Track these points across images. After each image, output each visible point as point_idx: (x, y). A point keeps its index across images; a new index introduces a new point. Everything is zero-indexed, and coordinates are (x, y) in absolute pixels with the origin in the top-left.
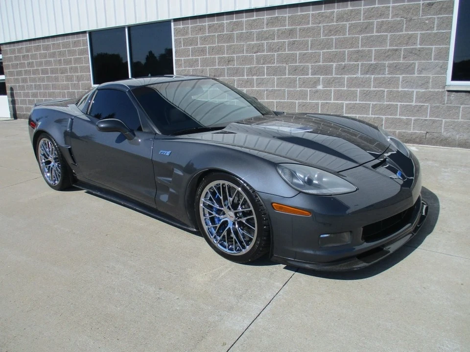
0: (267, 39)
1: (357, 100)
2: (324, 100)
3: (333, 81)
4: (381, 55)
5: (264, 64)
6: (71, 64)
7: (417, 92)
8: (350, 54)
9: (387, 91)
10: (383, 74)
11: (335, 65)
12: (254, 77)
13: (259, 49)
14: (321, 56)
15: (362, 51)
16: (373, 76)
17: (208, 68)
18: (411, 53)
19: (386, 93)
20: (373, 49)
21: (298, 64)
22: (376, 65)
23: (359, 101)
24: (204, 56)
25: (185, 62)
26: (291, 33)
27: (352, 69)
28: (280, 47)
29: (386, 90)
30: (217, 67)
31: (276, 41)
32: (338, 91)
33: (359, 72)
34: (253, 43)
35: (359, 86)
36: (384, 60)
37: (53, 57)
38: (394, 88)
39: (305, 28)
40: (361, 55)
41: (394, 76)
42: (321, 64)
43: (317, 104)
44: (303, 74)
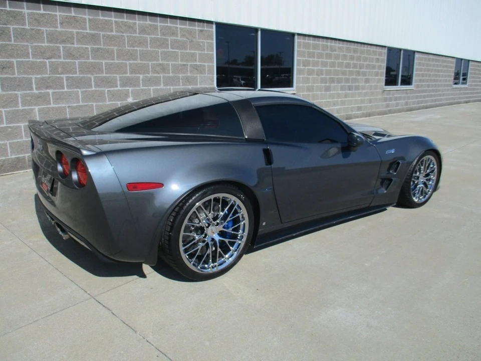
3: (141, 92)
8: (153, 67)
12: (48, 91)
14: (128, 67)
15: (163, 65)
20: (170, 63)
21: (105, 75)
22: (174, 77)
26: (94, 38)
27: (156, 81)
28: (82, 54)
31: (75, 46)
34: (43, 45)
36: (178, 73)
39: (109, 35)
42: (128, 75)
44: (111, 87)
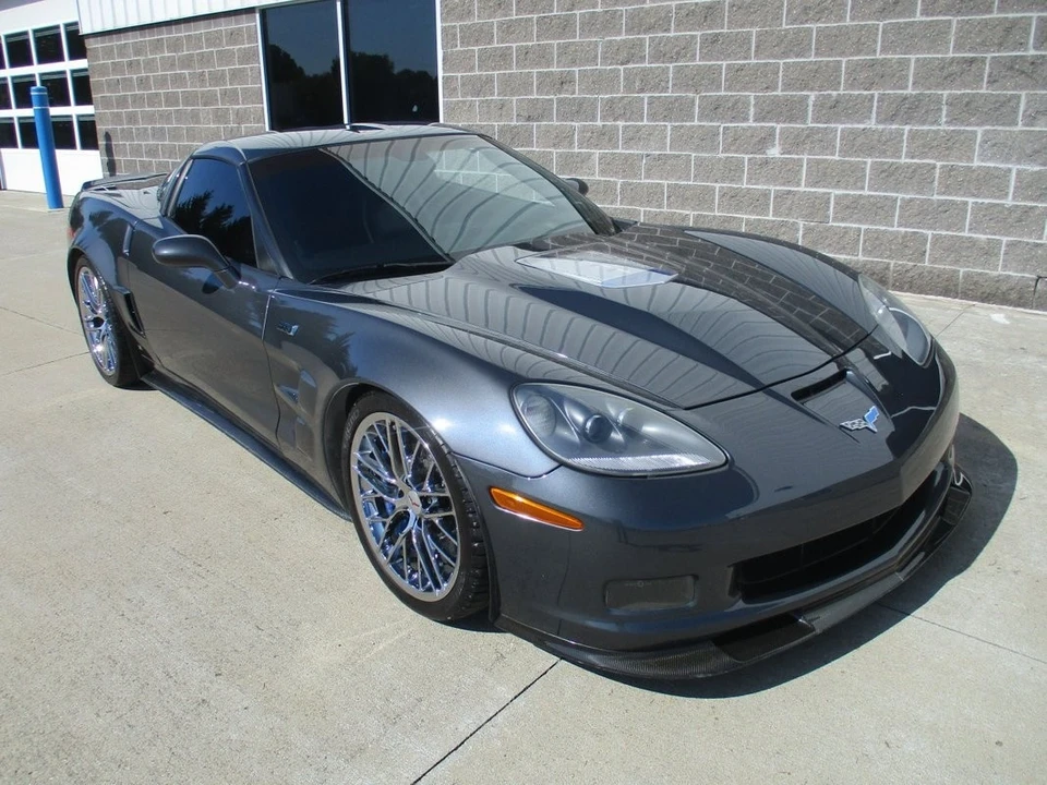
0: (650, 29)
1: (863, 188)
2: (784, 184)
3: (808, 136)
4: (931, 72)
5: (642, 90)
6: (225, 84)
7: (1019, 172)
8: (853, 69)
9: (943, 167)
10: (935, 122)
11: (813, 96)
12: (618, 123)
13: (632, 53)
14: (781, 74)
15: (884, 63)
16: (907, 128)
17: (515, 98)
18: (1011, 68)
19: (938, 171)
20: (913, 57)
21: (723, 93)
22: (919, 98)
23: (869, 190)
24: (506, 69)
25: (463, 85)
27: (857, 109)
28: (682, 50)
29: (939, 164)
30: (535, 96)
32: (818, 162)
33: (874, 115)
34: (618, 38)
35: (870, 150)
36: (938, 86)
37: (189, 67)
38: (960, 159)
40: (878, 74)
41: (963, 128)
42: (779, 93)
43: (766, 195)
44: (734, 119)
